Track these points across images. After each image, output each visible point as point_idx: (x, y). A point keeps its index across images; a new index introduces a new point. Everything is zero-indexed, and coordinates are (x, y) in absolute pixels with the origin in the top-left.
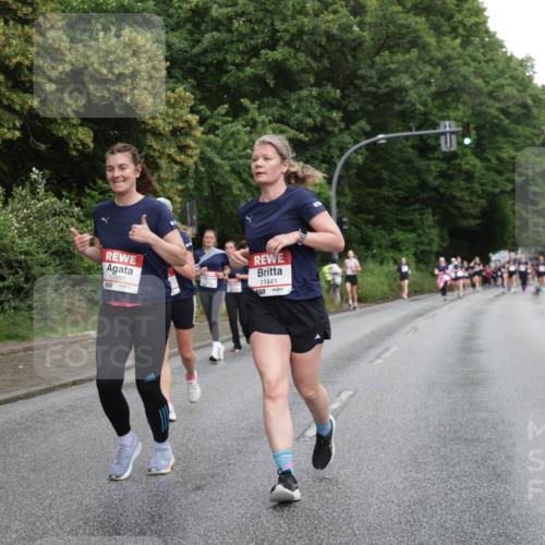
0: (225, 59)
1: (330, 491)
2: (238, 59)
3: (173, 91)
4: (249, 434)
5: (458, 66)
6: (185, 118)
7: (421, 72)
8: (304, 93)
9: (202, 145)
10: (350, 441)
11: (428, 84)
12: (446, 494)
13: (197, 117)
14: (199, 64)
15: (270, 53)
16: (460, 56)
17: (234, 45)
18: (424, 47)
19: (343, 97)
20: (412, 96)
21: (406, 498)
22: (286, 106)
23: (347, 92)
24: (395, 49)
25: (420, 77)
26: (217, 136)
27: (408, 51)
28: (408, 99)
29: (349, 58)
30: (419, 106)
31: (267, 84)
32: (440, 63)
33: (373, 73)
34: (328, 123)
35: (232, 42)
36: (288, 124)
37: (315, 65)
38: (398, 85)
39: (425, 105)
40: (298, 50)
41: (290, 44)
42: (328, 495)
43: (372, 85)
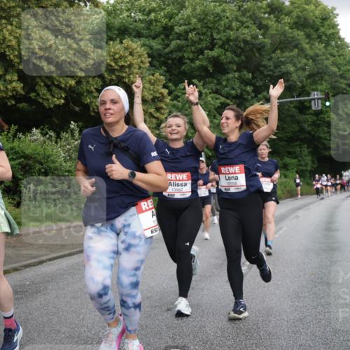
0: (183, 55)
2: (191, 56)
3: (153, 75)
4: (199, 279)
5: (322, 60)
6: (160, 91)
7: (300, 62)
8: (230, 76)
9: (170, 107)
11: (304, 69)
12: (316, 316)
13: (167, 91)
14: (168, 59)
15: (210, 52)
16: (324, 54)
17: (189, 48)
18: (302, 50)
19: (253, 78)
20: (294, 77)
21: (291, 318)
22: (219, 83)
23: (255, 75)
24: (284, 50)
25: (299, 66)
26: (179, 101)
27: (292, 51)
28: (291, 79)
29: (257, 54)
30: (298, 83)
31: (209, 71)
32: (311, 58)
33: (271, 63)
34: (244, 93)
35: (188, 46)
36: (221, 95)
37: (236, 59)
38: (286, 70)
39: (301, 82)
40: (227, 50)
41: (222, 47)
43: (271, 70)
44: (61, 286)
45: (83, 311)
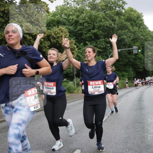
0: (82, 32)
1: (107, 135)
2: (85, 32)
3: (70, 40)
5: (137, 33)
6: (73, 46)
8: (101, 40)
9: (77, 52)
10: (112, 122)
11: (130, 37)
13: (76, 46)
14: (76, 34)
15: (93, 31)
16: (138, 31)
18: (129, 30)
20: (126, 40)
22: (97, 43)
24: (122, 30)
25: (128, 36)
26: (81, 50)
27: (125, 30)
29: (111, 31)
30: (128, 43)
31: (92, 38)
32: (133, 33)
34: (107, 47)
35: (84, 28)
36: (97, 47)
37: (103, 34)
38: (123, 38)
40: (100, 30)
41: (98, 29)
42: (106, 136)
44: (34, 124)
45: (42, 134)
